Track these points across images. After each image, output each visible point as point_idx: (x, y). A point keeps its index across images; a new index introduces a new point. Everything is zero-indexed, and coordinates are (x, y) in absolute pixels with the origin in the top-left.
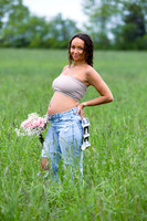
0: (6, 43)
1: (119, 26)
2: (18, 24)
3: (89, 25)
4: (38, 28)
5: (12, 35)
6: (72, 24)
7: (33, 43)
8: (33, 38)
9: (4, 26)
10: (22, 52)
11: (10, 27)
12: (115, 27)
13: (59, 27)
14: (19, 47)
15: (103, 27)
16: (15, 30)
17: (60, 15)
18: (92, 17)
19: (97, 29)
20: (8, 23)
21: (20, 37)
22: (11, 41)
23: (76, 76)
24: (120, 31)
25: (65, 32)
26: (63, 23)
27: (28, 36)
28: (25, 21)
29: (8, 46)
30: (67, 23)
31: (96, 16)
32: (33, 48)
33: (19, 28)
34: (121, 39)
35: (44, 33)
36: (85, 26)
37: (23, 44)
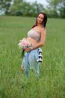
0: (12, 14)
1: (62, 8)
2: (18, 5)
3: (49, 7)
4: (27, 7)
5: (15, 10)
6: (42, 6)
7: (24, 14)
8: (24, 12)
9: (11, 6)
10: (19, 18)
11: (14, 7)
12: (60, 8)
13: (36, 7)
14: (17, 15)
15: (55, 8)
16: (16, 8)
17: (36, 2)
18: (50, 3)
19: (52, 9)
20: (13, 5)
21: (18, 11)
22: (14, 13)
23: (37, 30)
24: (63, 10)
25: (38, 10)
26: (37, 5)
27: (22, 11)
28: (21, 4)
30: (39, 6)
31: (52, 3)
32: (24, 16)
33: (18, 7)
34: (63, 13)
35: (29, 10)
36: (47, 7)
37: (19, 14)
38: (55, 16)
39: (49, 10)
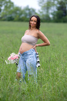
0: (3, 19)
1: (55, 12)
2: (9, 10)
3: (41, 11)
4: (18, 12)
5: (6, 15)
6: (34, 10)
7: (16, 19)
8: (16, 16)
9: (2, 11)
10: (11, 23)
11: (5, 11)
12: (53, 12)
13: (27, 12)
14: (9, 20)
15: (48, 12)
16: (7, 13)
17: (28, 6)
18: (42, 7)
19: (45, 13)
20: (4, 10)
21: (10, 16)
22: (5, 18)
24: (55, 14)
25: (30, 14)
26: (29, 10)
27: (13, 15)
28: (12, 8)
29: (4, 20)
30: (31, 10)
31: (44, 7)
32: (15, 21)
33: (9, 12)
34: (56, 17)
35: (21, 14)
36: (39, 11)
37: (11, 19)
38: (48, 20)
39: (41, 14)
